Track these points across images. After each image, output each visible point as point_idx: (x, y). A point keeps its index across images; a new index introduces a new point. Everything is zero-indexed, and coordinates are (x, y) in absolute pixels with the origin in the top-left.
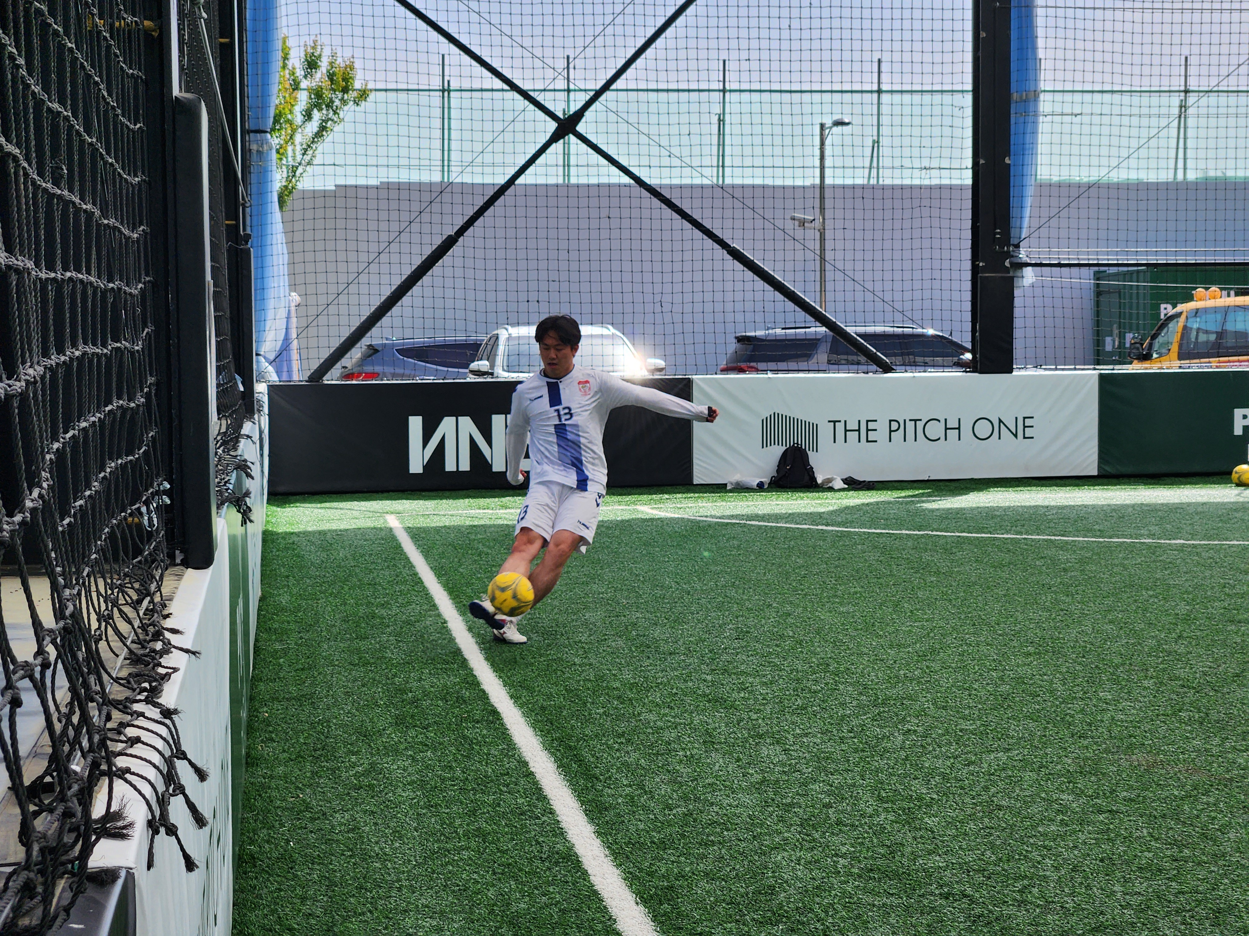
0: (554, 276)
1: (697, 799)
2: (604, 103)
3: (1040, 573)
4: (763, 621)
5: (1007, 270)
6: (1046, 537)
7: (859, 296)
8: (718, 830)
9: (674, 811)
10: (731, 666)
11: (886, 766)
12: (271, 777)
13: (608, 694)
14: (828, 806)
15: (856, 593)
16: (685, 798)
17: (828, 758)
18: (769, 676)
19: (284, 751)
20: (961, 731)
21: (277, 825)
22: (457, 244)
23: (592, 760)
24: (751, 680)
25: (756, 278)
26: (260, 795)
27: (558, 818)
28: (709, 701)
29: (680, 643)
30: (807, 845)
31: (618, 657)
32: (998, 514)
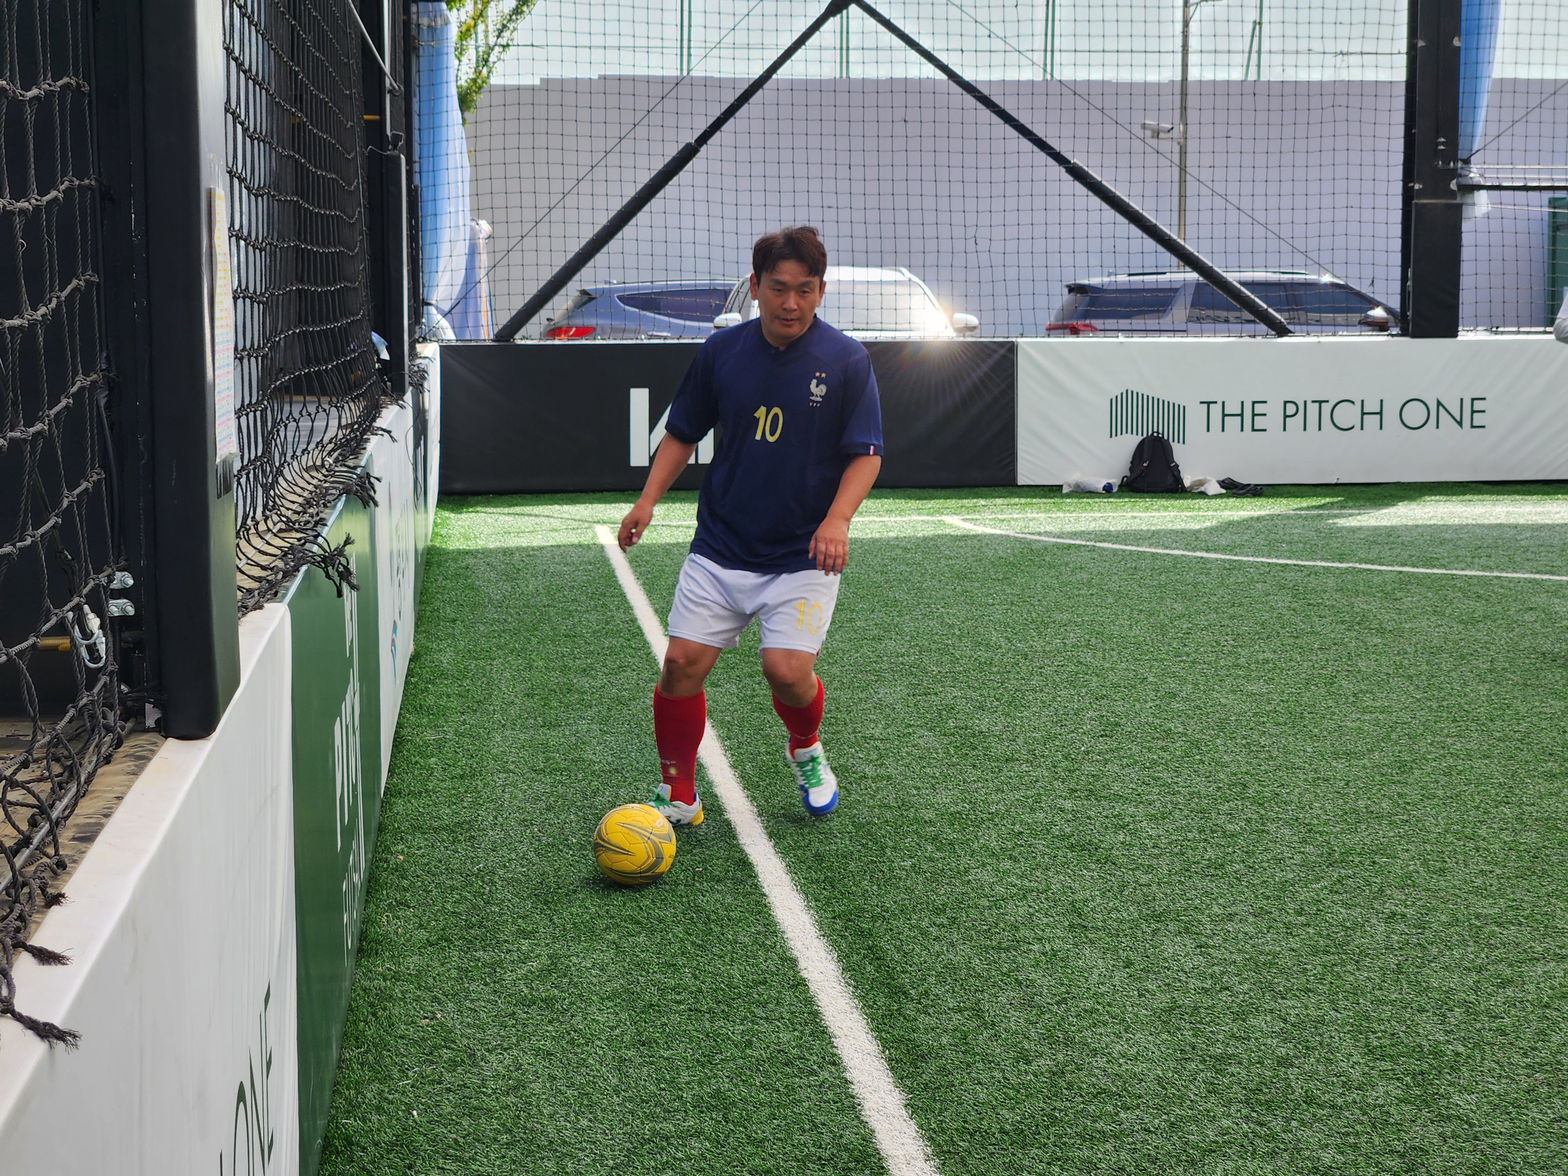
1: (1069, 1042)
4: (1138, 706)
5: (1453, 195)
8: (1110, 1108)
9: (1034, 1067)
10: (1098, 785)
12: (396, 977)
13: (916, 832)
14: (1284, 1062)
16: (1048, 1038)
18: (1158, 804)
19: (421, 926)
21: (396, 1074)
22: (698, 155)
23: (897, 957)
24: (1132, 810)
25: (1105, 206)
26: (374, 1014)
27: (848, 1075)
28: (1072, 847)
29: (1020, 741)
30: (1263, 1147)
31: (929, 764)
32: (1448, 536)
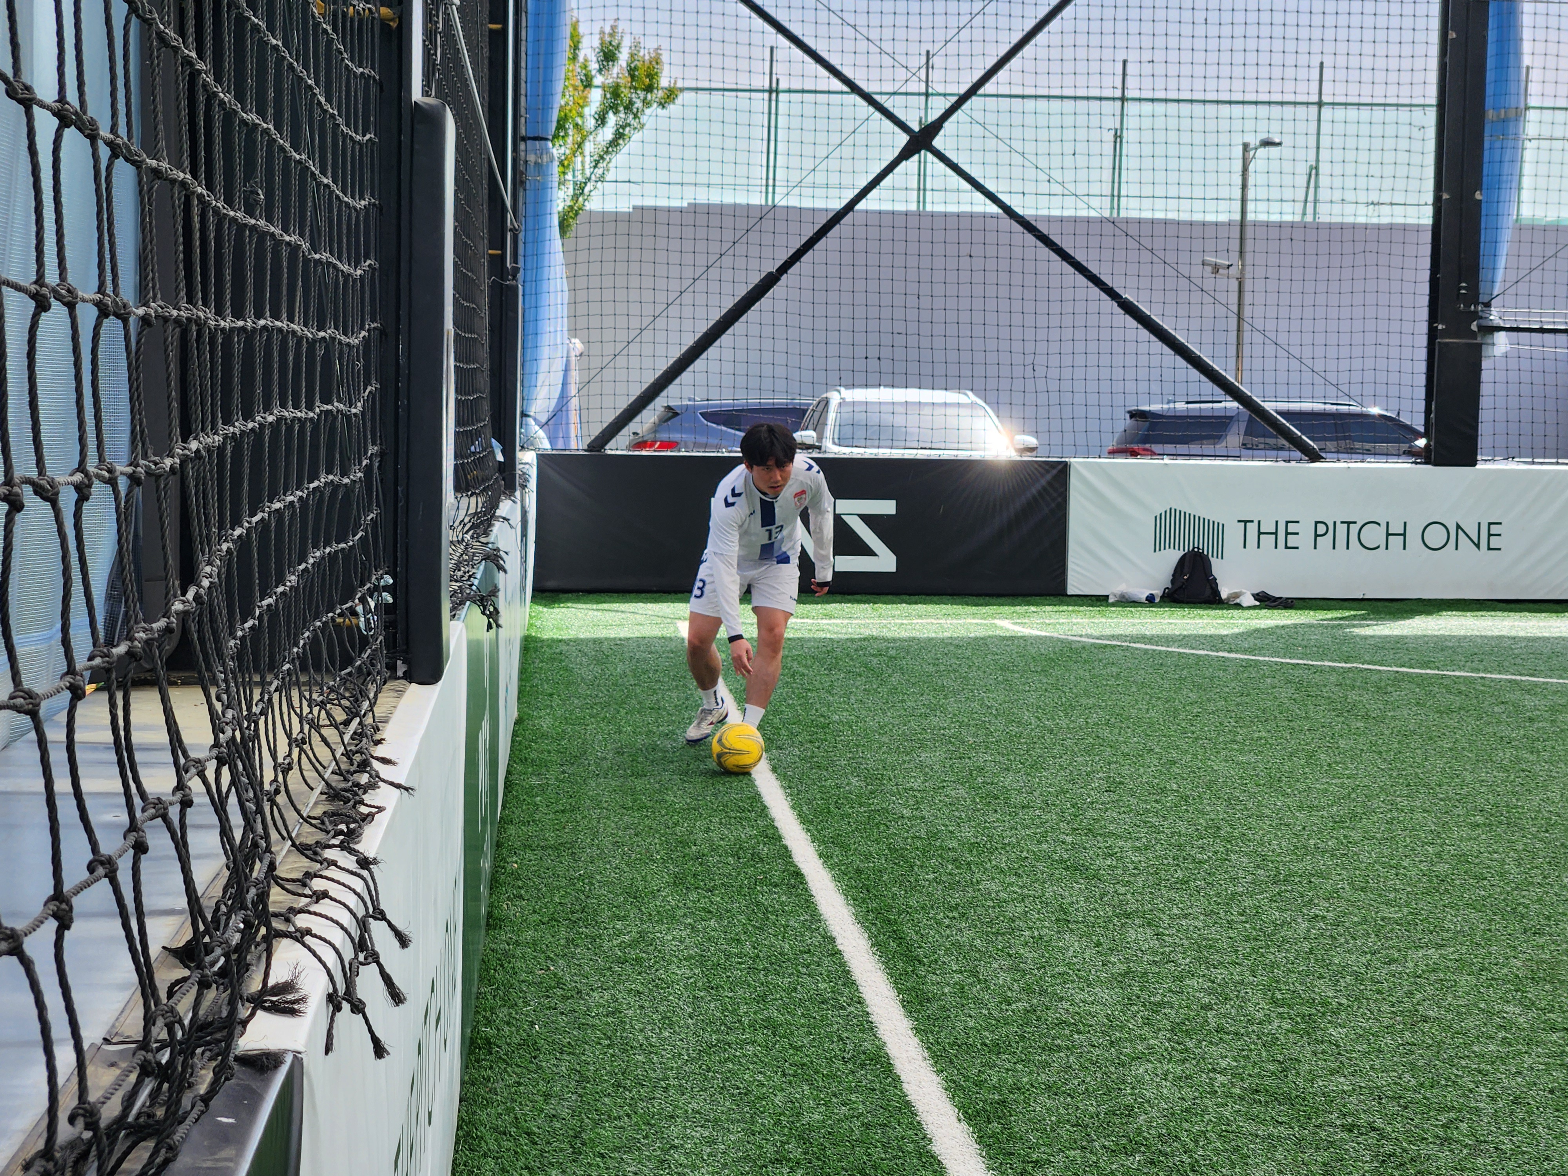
0: (899, 327)
1: (1043, 992)
2: (969, 112)
3: (1499, 722)
4: (1142, 770)
5: (1473, 335)
6: (1509, 677)
7: (1282, 364)
8: (1067, 1032)
9: (1014, 1006)
10: (1097, 826)
11: (1285, 961)
12: (517, 944)
13: (941, 856)
14: (1208, 1007)
15: (1261, 738)
16: (1028, 990)
17: (1211, 947)
18: (1144, 840)
19: (535, 912)
20: (1382, 920)
21: (520, 1002)
22: (779, 283)
23: (915, 937)
24: (1121, 843)
25: (1153, 338)
26: (502, 965)
27: (868, 1010)
28: (1067, 869)
29: (1036, 794)
30: (1177, 1056)
31: (957, 809)
32: (1450, 644)
